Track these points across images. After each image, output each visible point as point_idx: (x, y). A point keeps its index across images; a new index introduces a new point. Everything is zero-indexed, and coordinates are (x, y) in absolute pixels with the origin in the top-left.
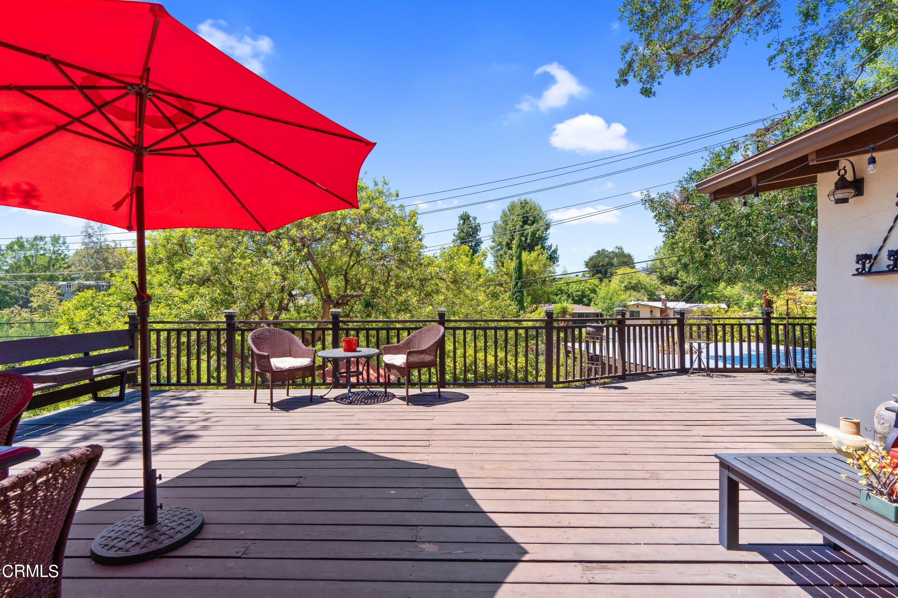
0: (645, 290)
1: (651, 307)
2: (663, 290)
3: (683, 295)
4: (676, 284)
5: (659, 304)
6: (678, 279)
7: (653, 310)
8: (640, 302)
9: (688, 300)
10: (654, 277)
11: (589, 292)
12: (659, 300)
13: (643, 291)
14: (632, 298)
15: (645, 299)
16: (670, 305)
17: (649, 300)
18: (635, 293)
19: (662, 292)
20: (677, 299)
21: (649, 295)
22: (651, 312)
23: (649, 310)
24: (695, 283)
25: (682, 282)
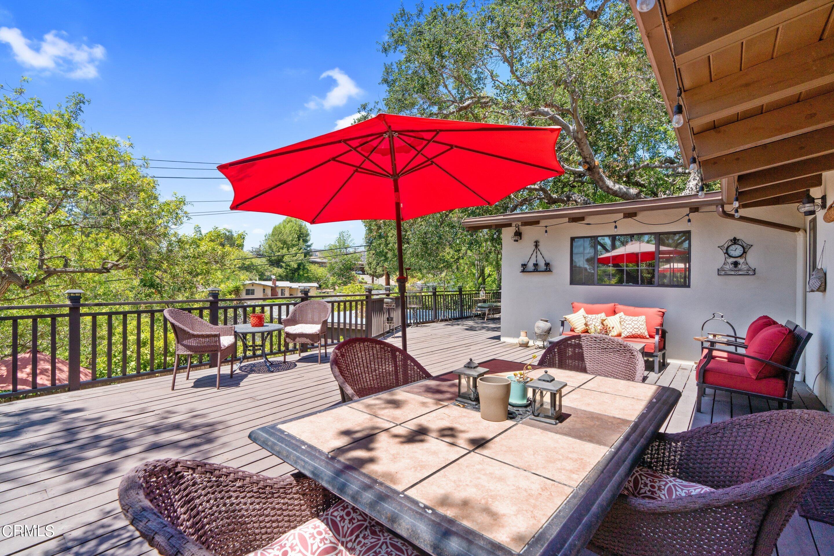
0: (257, 271)
1: (264, 285)
2: (272, 271)
3: (286, 276)
4: (281, 267)
5: (270, 283)
6: (283, 262)
7: (266, 288)
8: (254, 281)
9: (292, 280)
12: (270, 280)
13: (255, 271)
14: (247, 278)
15: (257, 279)
16: (280, 284)
17: (260, 279)
18: (249, 273)
19: (271, 273)
20: (281, 278)
21: (260, 275)
22: (264, 290)
23: (261, 289)
24: (296, 266)
25: (286, 265)
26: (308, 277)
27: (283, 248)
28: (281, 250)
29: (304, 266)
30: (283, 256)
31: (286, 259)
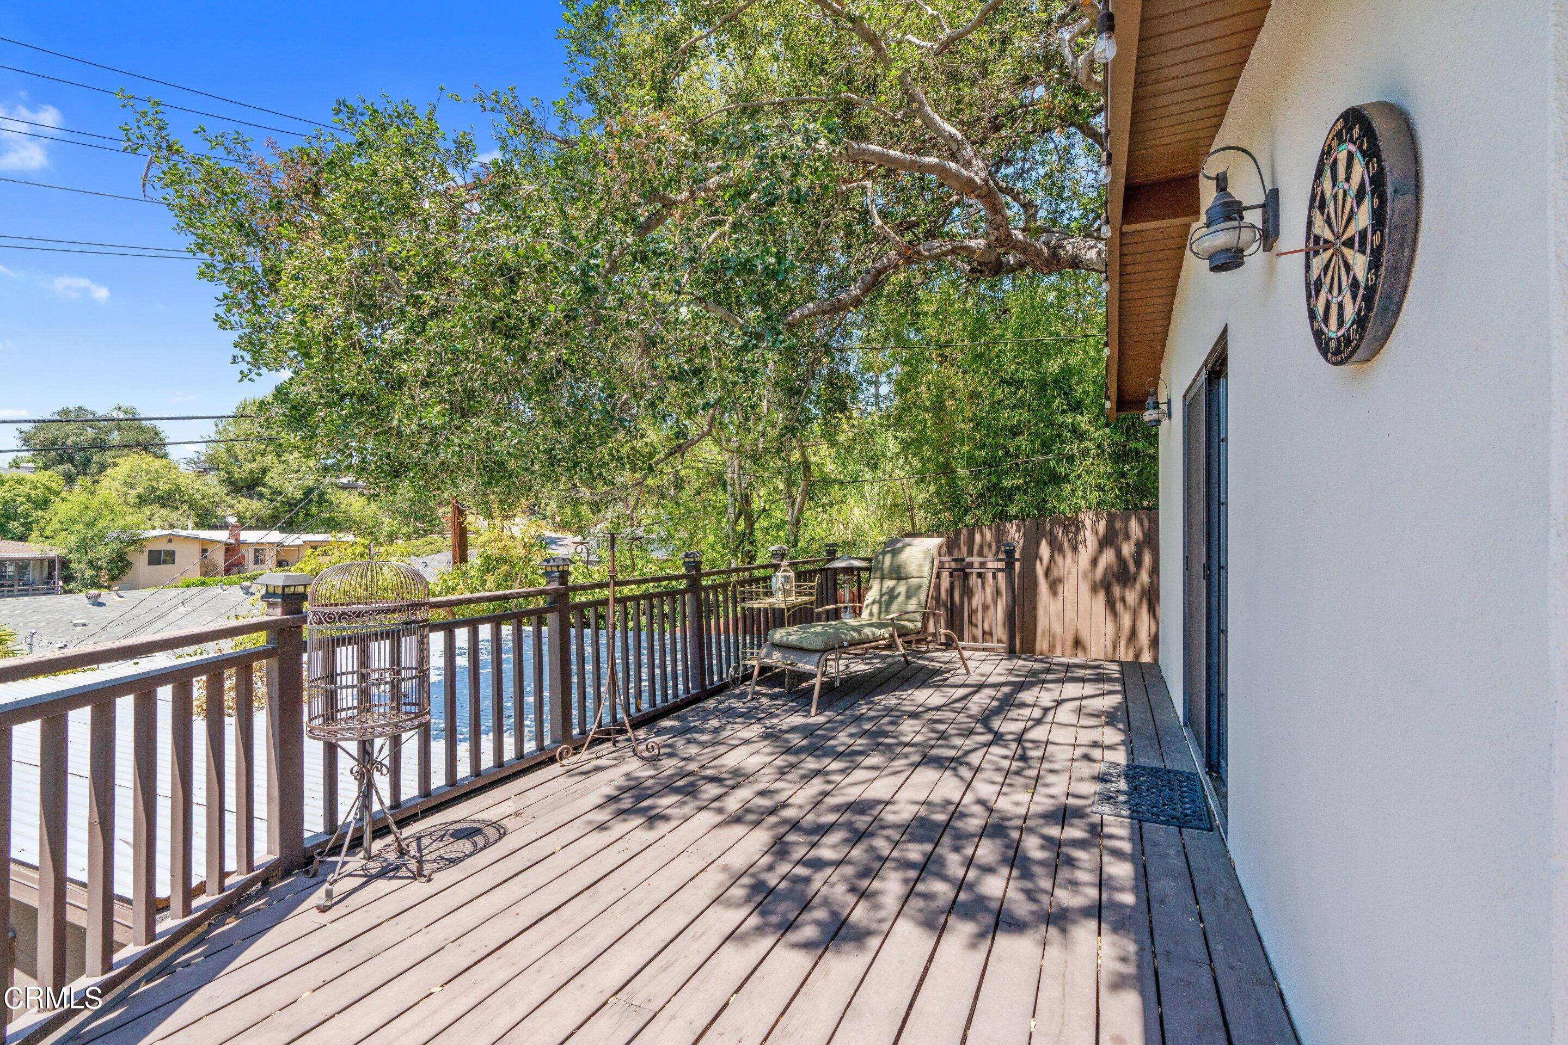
0: (191, 505)
1: (203, 541)
2: (232, 507)
3: (273, 517)
4: (261, 496)
5: (222, 536)
6: (264, 485)
7: (210, 548)
8: (177, 531)
9: (289, 527)
10: (212, 479)
11: (29, 506)
12: (224, 526)
13: (186, 507)
14: (157, 523)
15: (190, 524)
16: (249, 536)
17: (198, 526)
18: (165, 512)
19: (229, 511)
20: (261, 524)
21: (199, 516)
22: (204, 551)
23: (197, 549)
24: (298, 495)
25: (274, 493)
26: (331, 519)
27: (263, 454)
28: (258, 458)
29: (322, 494)
30: (265, 471)
31: (273, 478)
